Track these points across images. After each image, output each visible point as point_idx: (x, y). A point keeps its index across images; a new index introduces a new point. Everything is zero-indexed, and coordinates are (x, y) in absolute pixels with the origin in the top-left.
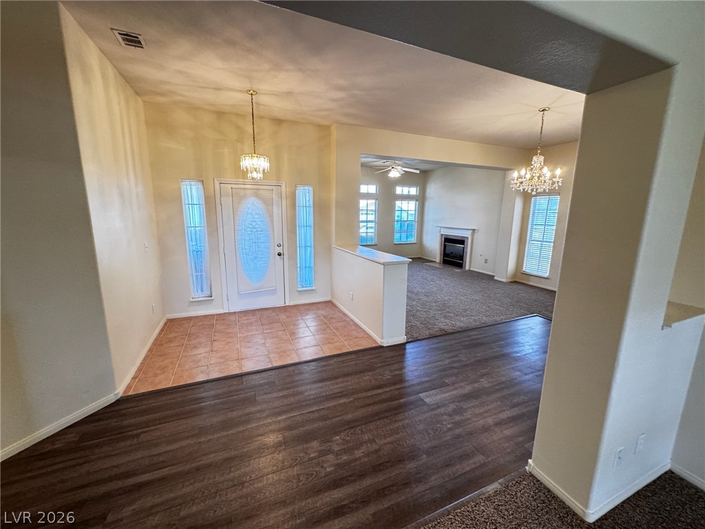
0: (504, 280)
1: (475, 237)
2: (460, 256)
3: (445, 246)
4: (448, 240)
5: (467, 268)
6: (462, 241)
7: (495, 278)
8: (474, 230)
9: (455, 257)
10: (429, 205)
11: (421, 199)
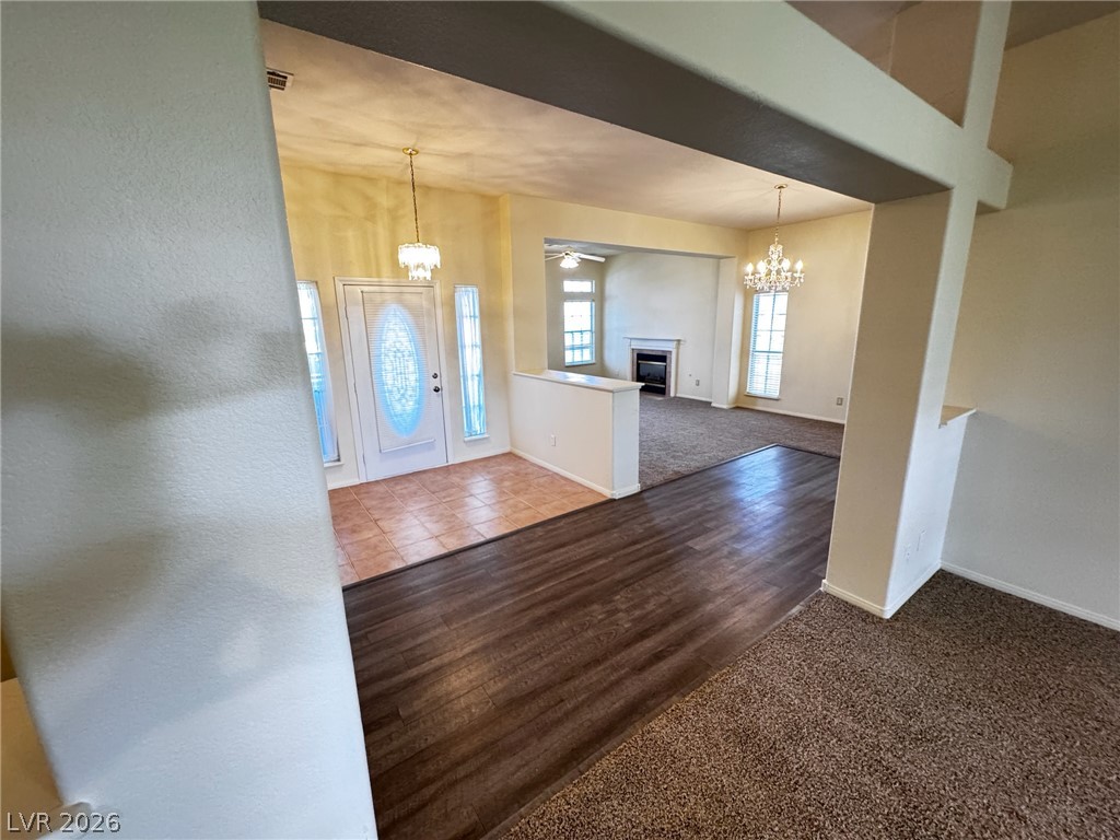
0: (725, 407)
1: (681, 351)
2: (661, 378)
3: (638, 365)
4: (642, 357)
5: (672, 394)
6: (662, 358)
7: (713, 405)
8: (679, 341)
9: (654, 380)
10: (611, 308)
11: (599, 299)
